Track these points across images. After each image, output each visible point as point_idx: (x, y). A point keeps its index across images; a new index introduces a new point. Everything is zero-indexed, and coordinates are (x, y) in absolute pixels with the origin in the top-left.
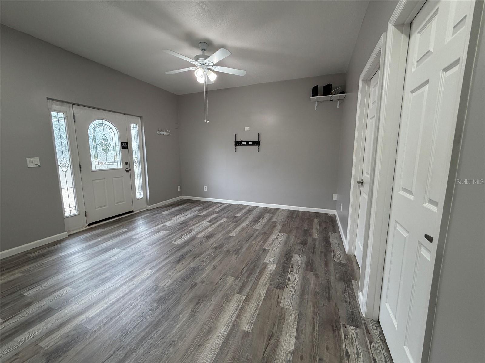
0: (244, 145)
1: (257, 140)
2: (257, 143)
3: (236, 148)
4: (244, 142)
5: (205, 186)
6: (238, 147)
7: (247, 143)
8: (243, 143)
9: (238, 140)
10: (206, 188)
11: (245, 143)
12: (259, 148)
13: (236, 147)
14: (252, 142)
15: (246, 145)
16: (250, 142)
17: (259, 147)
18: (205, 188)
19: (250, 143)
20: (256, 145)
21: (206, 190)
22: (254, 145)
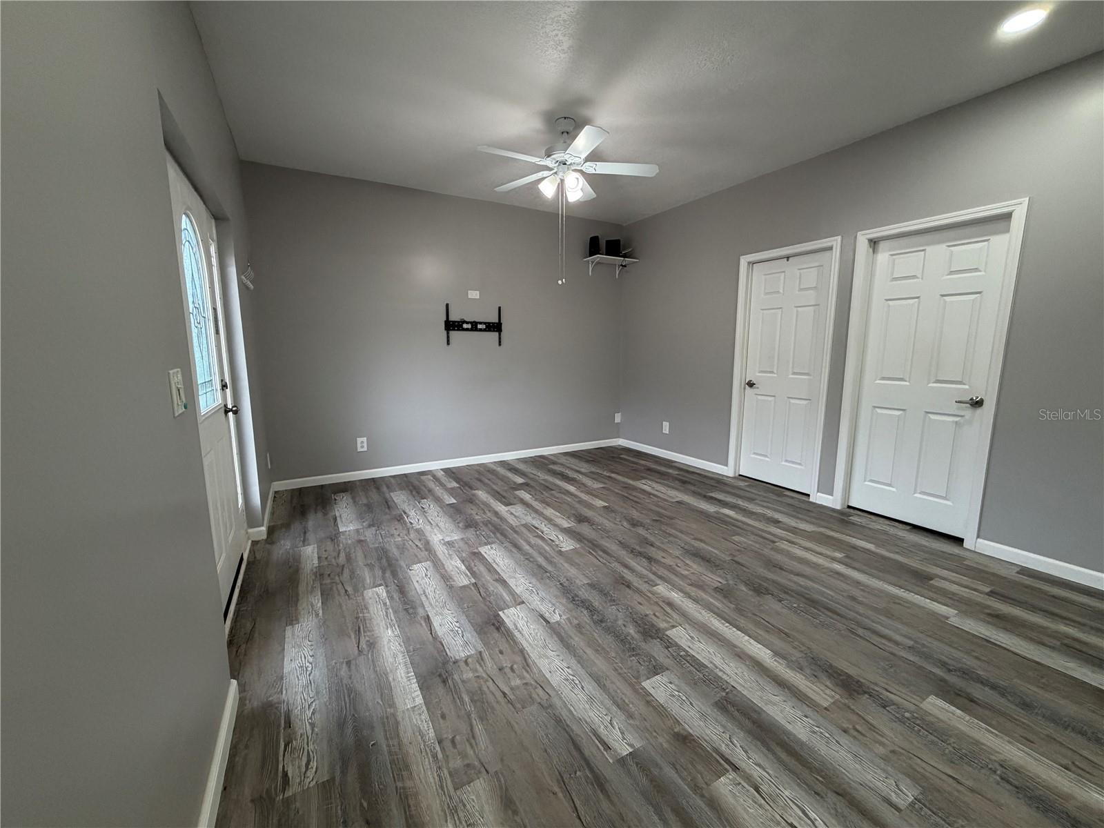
0: (467, 330)
1: (497, 321)
2: (495, 327)
3: (448, 337)
4: (467, 323)
5: (359, 440)
6: (453, 334)
7: (474, 326)
8: (465, 326)
9: (453, 318)
10: (365, 445)
11: (469, 326)
12: (500, 338)
13: (448, 333)
14: (485, 323)
15: (471, 330)
16: (481, 323)
17: (500, 335)
18: (362, 444)
19: (480, 326)
20: (494, 331)
21: (365, 449)
22: (490, 331)
